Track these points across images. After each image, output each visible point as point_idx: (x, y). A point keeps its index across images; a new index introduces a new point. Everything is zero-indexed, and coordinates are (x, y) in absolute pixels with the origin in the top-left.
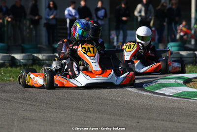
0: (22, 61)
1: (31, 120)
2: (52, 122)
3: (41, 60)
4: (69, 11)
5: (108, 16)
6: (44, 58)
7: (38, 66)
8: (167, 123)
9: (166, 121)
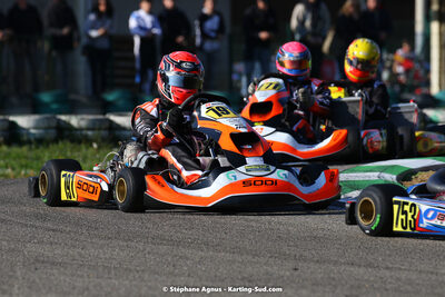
0: (33, 131)
1: (53, 263)
2: (101, 269)
3: (76, 129)
4: (138, 18)
5: (228, 30)
6: (83, 124)
7: (69, 144)
8: (362, 270)
9: (360, 266)
